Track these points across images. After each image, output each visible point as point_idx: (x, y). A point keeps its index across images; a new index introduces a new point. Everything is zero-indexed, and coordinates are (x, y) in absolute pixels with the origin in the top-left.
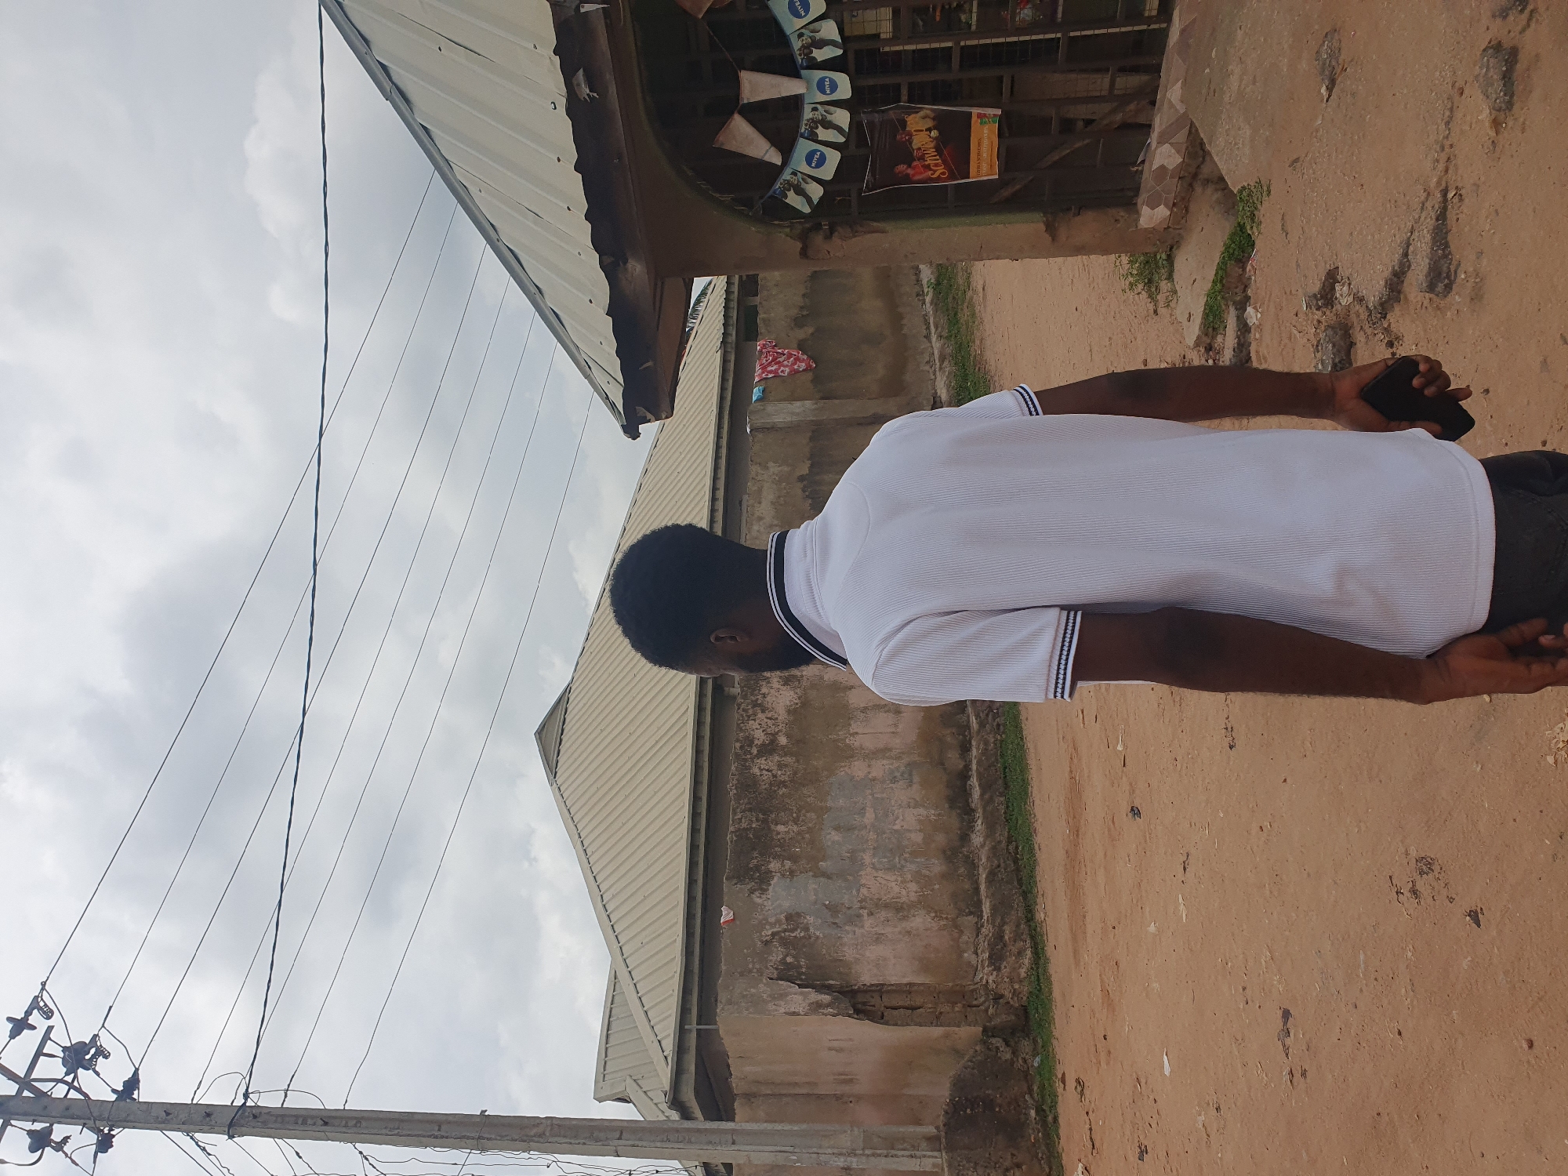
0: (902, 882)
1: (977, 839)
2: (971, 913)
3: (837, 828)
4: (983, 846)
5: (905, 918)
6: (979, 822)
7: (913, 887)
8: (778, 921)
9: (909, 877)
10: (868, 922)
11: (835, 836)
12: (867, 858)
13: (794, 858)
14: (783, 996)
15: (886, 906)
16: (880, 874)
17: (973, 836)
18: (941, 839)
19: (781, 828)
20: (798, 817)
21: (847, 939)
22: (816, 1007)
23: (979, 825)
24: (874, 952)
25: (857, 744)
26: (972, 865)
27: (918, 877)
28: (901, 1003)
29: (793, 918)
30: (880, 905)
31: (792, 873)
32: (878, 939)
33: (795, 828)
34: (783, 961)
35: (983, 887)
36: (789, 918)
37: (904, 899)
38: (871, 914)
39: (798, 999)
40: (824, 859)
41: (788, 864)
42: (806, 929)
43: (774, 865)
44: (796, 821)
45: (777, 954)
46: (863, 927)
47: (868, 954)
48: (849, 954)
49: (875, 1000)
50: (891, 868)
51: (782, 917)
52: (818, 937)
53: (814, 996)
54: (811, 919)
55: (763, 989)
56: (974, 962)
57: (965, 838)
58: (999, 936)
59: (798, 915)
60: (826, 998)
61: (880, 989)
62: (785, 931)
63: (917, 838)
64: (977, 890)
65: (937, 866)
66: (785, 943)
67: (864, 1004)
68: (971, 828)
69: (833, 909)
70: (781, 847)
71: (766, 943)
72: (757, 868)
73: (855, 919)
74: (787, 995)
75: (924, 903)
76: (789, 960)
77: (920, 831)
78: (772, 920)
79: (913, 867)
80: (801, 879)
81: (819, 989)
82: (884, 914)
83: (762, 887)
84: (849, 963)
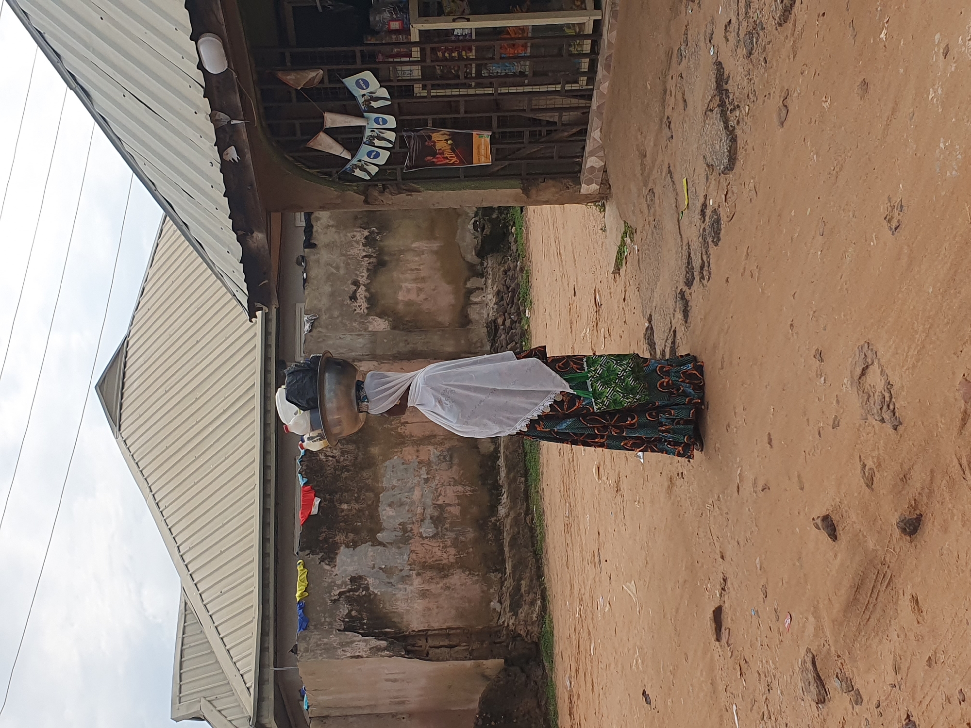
0: (443, 547)
1: (502, 511)
2: (496, 570)
3: (390, 505)
4: (507, 516)
5: (446, 576)
6: (505, 496)
7: (452, 551)
8: (344, 583)
9: (449, 543)
10: (416, 581)
11: (390, 512)
12: (416, 529)
13: (356, 531)
14: (348, 644)
15: (431, 567)
16: (426, 541)
17: (500, 508)
18: (474, 510)
19: (345, 506)
20: (359, 496)
21: (400, 595)
22: (375, 652)
23: (504, 499)
24: (422, 604)
25: (407, 433)
26: (498, 530)
27: (456, 543)
28: (442, 643)
29: (356, 580)
30: (425, 566)
31: (355, 543)
32: (423, 594)
33: (357, 506)
34: (349, 615)
35: (506, 549)
36: (353, 580)
37: (444, 562)
38: (418, 574)
39: (361, 644)
40: (381, 530)
41: (351, 536)
42: (367, 588)
43: (340, 538)
44: (357, 500)
45: (344, 610)
46: (412, 585)
47: (416, 605)
48: (401, 606)
49: (422, 642)
50: (436, 536)
51: (347, 580)
52: (376, 595)
53: (374, 642)
54: (370, 581)
55: (333, 639)
56: (498, 609)
57: (493, 508)
58: (518, 588)
59: (361, 577)
60: (383, 643)
61: (426, 634)
62: (349, 591)
63: (455, 510)
64: (502, 552)
65: (471, 534)
66: (350, 601)
67: (413, 645)
68: (498, 502)
69: (388, 572)
70: (345, 521)
71: (335, 601)
72: (326, 540)
73: (406, 578)
74: (352, 642)
75: (462, 564)
76: (354, 613)
77: (458, 505)
78: (339, 582)
79: (453, 535)
80: (362, 548)
81: (378, 636)
82: (429, 574)
83: (330, 556)
84: (401, 616)
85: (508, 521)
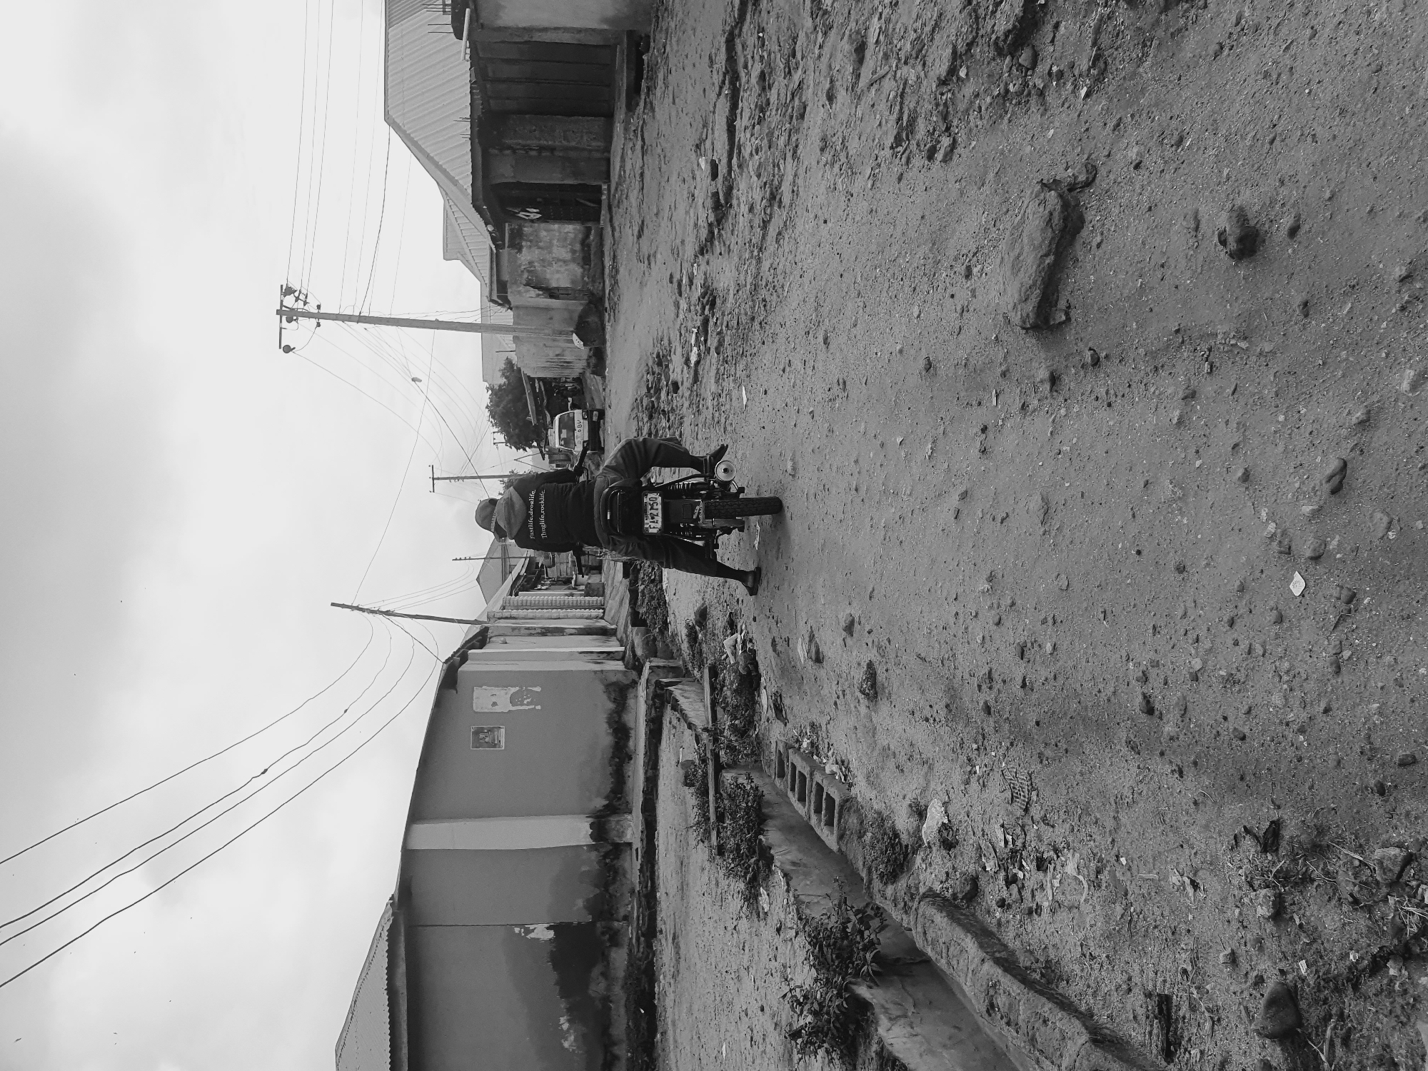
0: (566, 254)
1: (592, 238)
2: (588, 265)
4: (594, 241)
5: (567, 265)
7: (570, 254)
8: (526, 264)
10: (555, 266)
11: (544, 233)
12: (555, 242)
13: (531, 241)
14: (529, 291)
15: (561, 260)
16: (559, 248)
18: (580, 236)
19: (525, 229)
21: (548, 271)
22: (538, 295)
23: (593, 232)
24: (557, 276)
26: (589, 246)
28: (564, 293)
29: (531, 263)
30: (559, 260)
31: (530, 247)
32: (558, 272)
34: (528, 278)
35: (592, 256)
36: (529, 263)
37: (566, 259)
38: (556, 263)
39: (533, 292)
40: (541, 242)
41: (529, 243)
42: (535, 267)
43: (524, 243)
45: (526, 275)
46: (553, 267)
47: (554, 277)
48: (548, 276)
49: (556, 291)
50: (563, 247)
52: (538, 270)
53: (538, 292)
54: (536, 264)
55: (522, 288)
56: (588, 282)
58: (595, 273)
60: (541, 292)
61: (558, 289)
62: (528, 267)
63: (572, 235)
65: (578, 247)
66: (528, 271)
67: (553, 293)
68: (590, 234)
69: (543, 260)
70: (526, 237)
71: (522, 271)
72: (518, 245)
73: (550, 264)
75: (574, 260)
76: (530, 278)
78: (524, 264)
79: (570, 249)
80: (533, 249)
81: (540, 289)
82: (561, 263)
83: (520, 250)
84: (548, 280)
85: (593, 244)
